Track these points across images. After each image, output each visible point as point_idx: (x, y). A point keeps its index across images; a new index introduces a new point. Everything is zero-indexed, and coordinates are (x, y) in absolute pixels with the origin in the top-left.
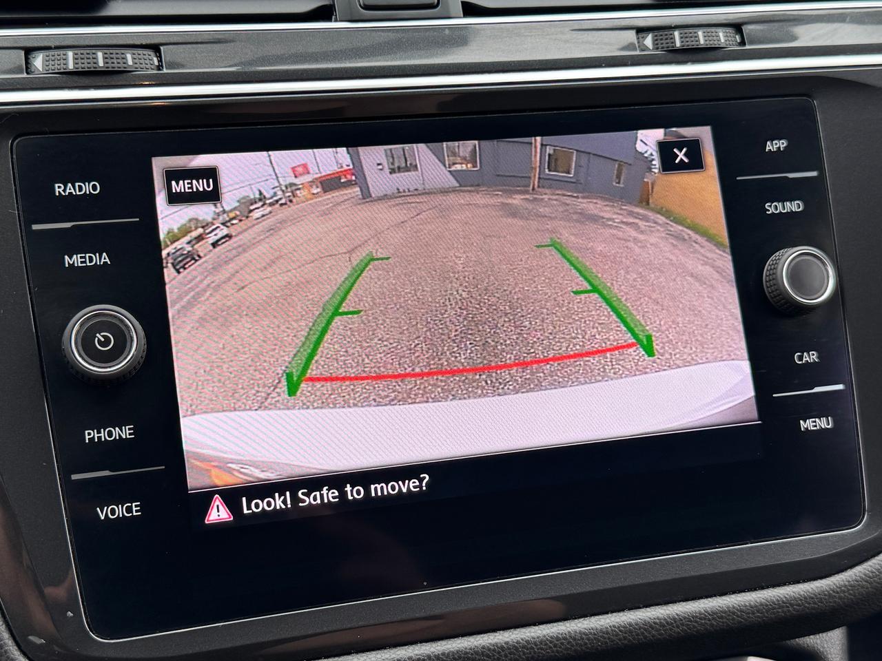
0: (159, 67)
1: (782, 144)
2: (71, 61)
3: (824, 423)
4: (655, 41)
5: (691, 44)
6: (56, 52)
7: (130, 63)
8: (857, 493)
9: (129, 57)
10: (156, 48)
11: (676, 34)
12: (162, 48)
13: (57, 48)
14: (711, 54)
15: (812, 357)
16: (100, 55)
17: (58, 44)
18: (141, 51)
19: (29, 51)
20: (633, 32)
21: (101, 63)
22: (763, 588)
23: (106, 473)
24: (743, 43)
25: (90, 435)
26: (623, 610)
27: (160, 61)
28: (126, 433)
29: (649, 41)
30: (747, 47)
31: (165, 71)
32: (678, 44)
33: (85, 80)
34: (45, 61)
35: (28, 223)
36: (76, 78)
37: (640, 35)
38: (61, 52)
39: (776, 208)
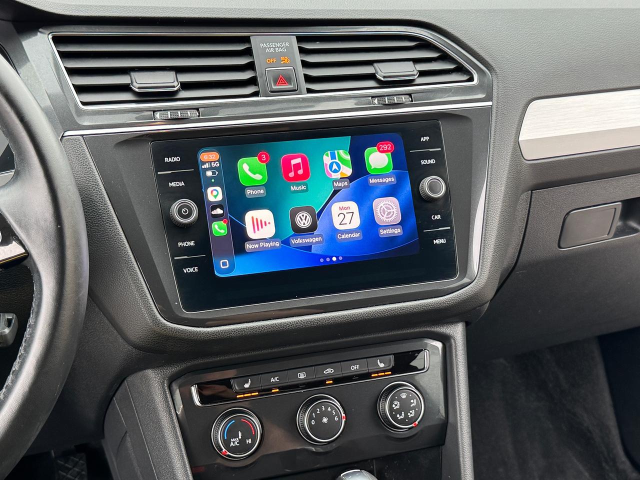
0: (199, 116)
1: (427, 138)
2: (169, 115)
3: (443, 241)
4: (378, 101)
5: (392, 102)
6: (164, 112)
7: (189, 115)
8: (454, 266)
9: (189, 113)
10: (198, 109)
11: (386, 98)
12: (200, 109)
13: (164, 110)
14: (400, 105)
15: (438, 217)
16: (179, 112)
17: (164, 109)
18: (193, 111)
19: (154, 112)
20: (370, 98)
21: (180, 116)
22: (419, 300)
23: (186, 257)
24: (412, 101)
25: (180, 244)
26: (368, 307)
27: (199, 114)
28: (192, 243)
29: (376, 101)
30: (414, 102)
31: (201, 117)
32: (387, 102)
33: (174, 122)
34: (160, 115)
35: (157, 173)
36: (171, 121)
37: (373, 99)
38: (166, 112)
39: (425, 162)
